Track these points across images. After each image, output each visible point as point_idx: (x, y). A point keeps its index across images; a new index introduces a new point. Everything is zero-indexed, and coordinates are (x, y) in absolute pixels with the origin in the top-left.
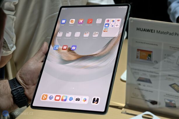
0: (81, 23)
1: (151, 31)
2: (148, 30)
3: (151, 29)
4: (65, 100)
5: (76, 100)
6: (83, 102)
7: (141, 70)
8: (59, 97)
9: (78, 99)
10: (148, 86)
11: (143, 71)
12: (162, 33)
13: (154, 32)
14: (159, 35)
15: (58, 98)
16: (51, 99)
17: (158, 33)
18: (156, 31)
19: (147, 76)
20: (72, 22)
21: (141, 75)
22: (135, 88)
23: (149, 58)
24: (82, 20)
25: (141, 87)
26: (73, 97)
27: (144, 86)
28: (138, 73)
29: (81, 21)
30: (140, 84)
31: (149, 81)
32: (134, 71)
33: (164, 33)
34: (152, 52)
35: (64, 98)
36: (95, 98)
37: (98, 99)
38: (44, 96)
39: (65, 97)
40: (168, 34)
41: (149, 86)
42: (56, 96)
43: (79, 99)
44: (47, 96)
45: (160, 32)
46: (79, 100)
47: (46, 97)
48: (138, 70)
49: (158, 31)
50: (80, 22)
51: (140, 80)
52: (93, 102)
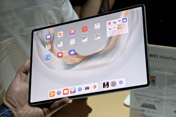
0: (73, 34)
1: (154, 56)
2: (151, 55)
3: (154, 54)
4: (74, 92)
5: (86, 89)
6: (93, 89)
7: (144, 96)
8: (67, 90)
9: (87, 88)
10: (152, 112)
11: (147, 96)
12: (165, 58)
13: (157, 57)
14: (162, 60)
15: (66, 92)
16: (59, 94)
17: (161, 58)
18: (159, 56)
19: (151, 102)
20: (60, 35)
21: (145, 101)
22: (140, 115)
23: (153, 83)
24: (74, 30)
25: (146, 113)
26: (82, 86)
27: (148, 112)
28: (142, 99)
29: (73, 32)
30: (143, 110)
31: (153, 107)
32: (138, 96)
33: (167, 58)
34: (155, 77)
35: (73, 91)
36: (105, 83)
37: (108, 83)
38: (51, 93)
39: (74, 89)
40: (171, 59)
41: (154, 113)
42: (64, 90)
43: (89, 87)
44: (54, 92)
45: (163, 57)
46: (89, 89)
47: (53, 94)
48: (142, 96)
49: (161, 56)
50: (71, 33)
51: (144, 106)
52: (104, 87)
